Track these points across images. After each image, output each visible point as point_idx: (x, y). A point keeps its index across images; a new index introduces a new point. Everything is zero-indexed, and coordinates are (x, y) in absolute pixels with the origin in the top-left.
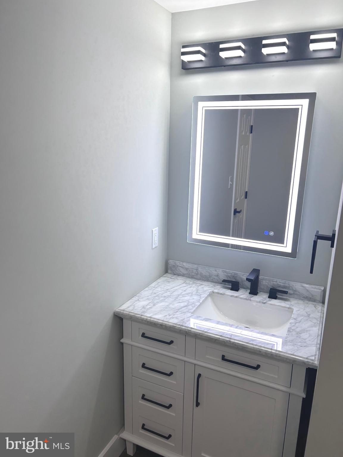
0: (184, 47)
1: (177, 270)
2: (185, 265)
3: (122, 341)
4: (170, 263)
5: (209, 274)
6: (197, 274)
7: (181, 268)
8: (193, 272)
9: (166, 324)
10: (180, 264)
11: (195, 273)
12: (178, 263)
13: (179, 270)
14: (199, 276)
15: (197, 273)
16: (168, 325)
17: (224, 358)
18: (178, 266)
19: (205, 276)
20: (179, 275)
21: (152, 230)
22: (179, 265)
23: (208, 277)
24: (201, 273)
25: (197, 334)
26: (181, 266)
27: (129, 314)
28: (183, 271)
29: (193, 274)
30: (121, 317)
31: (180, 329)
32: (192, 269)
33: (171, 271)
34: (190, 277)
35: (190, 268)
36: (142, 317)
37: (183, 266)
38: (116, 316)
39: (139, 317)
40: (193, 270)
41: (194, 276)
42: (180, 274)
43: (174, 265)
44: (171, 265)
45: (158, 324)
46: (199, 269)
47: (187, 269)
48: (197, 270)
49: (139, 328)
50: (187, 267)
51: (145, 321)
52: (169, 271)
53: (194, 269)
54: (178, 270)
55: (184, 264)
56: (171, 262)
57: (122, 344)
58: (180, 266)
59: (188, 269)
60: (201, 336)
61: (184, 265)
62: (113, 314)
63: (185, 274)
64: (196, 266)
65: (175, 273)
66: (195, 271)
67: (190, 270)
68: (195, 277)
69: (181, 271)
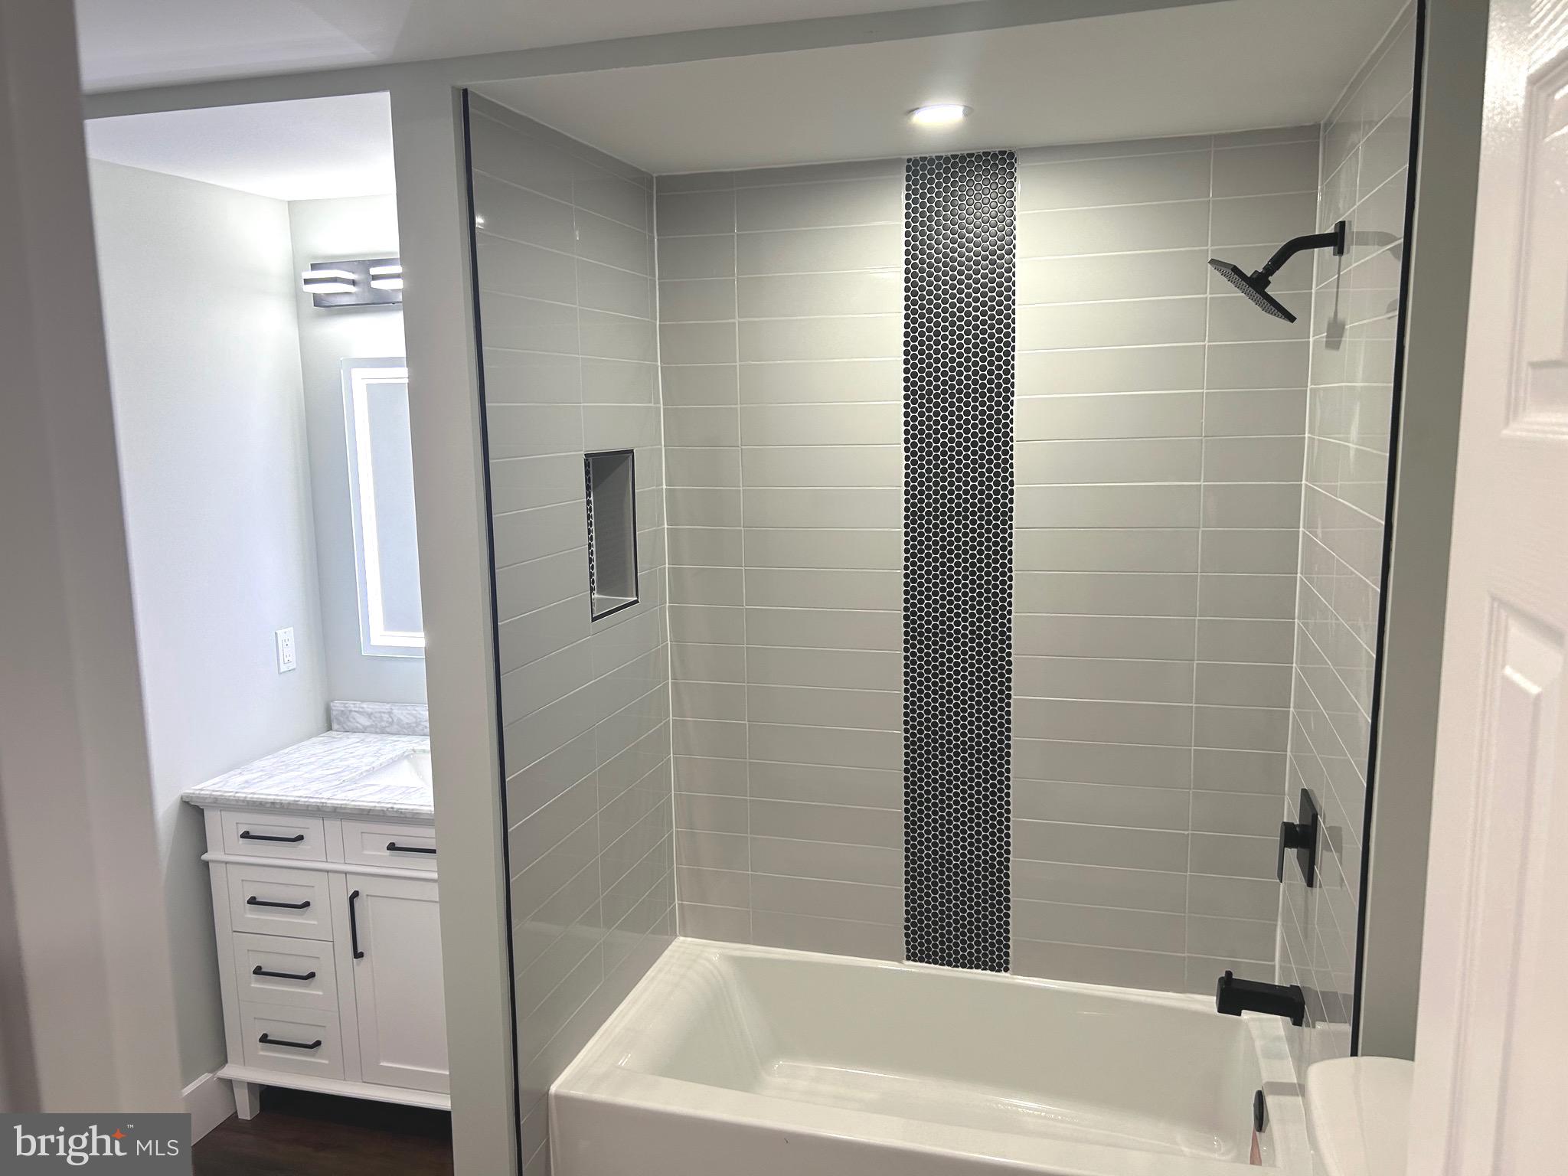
0: (314, 267)
1: (349, 721)
2: (367, 707)
3: (205, 857)
4: (333, 708)
5: (414, 720)
6: (391, 724)
7: (358, 715)
8: (382, 721)
9: (281, 800)
10: (355, 707)
11: (387, 722)
12: (351, 705)
13: (354, 719)
14: (395, 727)
15: (390, 720)
16: (286, 800)
17: (392, 847)
18: (351, 711)
19: (407, 724)
20: (354, 731)
21: (276, 633)
22: (354, 709)
23: (414, 725)
24: (399, 719)
25: (337, 807)
26: (357, 709)
27: (211, 795)
28: (364, 721)
29: (384, 724)
30: (197, 807)
31: (307, 804)
32: (380, 712)
33: (339, 724)
34: (378, 730)
35: (376, 712)
36: (237, 795)
37: (361, 710)
38: (187, 803)
39: (230, 796)
40: (383, 715)
41: (386, 727)
42: (357, 728)
43: (343, 709)
44: (336, 710)
45: (267, 803)
46: (394, 711)
47: (370, 715)
48: (390, 713)
49: (237, 823)
50: (370, 710)
51: (243, 801)
52: (335, 726)
53: (384, 713)
54: (351, 720)
55: (364, 705)
56: (337, 706)
57: (206, 864)
58: (355, 711)
59: (372, 714)
60: (345, 808)
61: (363, 708)
62: (180, 799)
63: (368, 727)
64: (388, 706)
65: (347, 728)
66: (387, 716)
67: (376, 717)
68: (388, 730)
69: (358, 722)
